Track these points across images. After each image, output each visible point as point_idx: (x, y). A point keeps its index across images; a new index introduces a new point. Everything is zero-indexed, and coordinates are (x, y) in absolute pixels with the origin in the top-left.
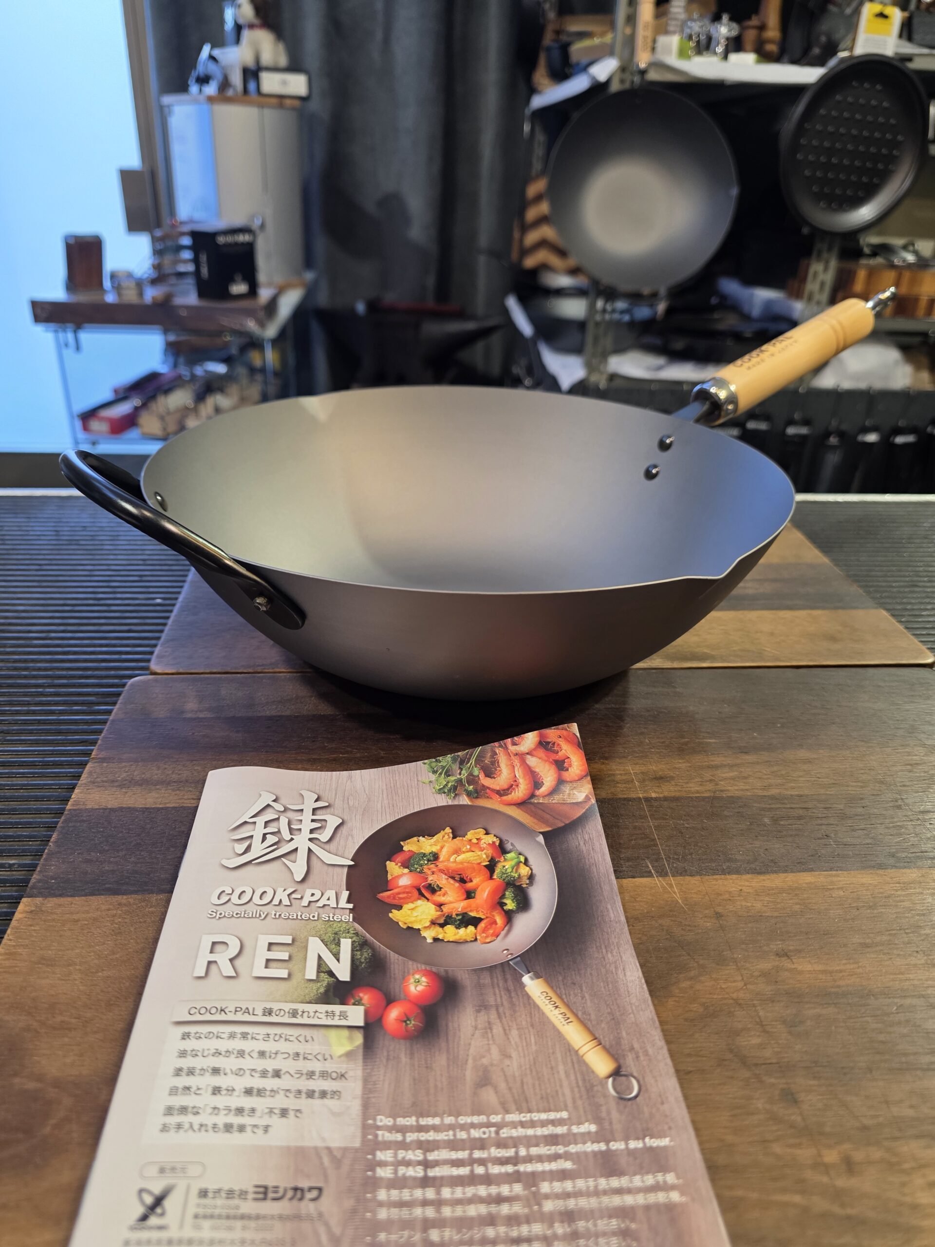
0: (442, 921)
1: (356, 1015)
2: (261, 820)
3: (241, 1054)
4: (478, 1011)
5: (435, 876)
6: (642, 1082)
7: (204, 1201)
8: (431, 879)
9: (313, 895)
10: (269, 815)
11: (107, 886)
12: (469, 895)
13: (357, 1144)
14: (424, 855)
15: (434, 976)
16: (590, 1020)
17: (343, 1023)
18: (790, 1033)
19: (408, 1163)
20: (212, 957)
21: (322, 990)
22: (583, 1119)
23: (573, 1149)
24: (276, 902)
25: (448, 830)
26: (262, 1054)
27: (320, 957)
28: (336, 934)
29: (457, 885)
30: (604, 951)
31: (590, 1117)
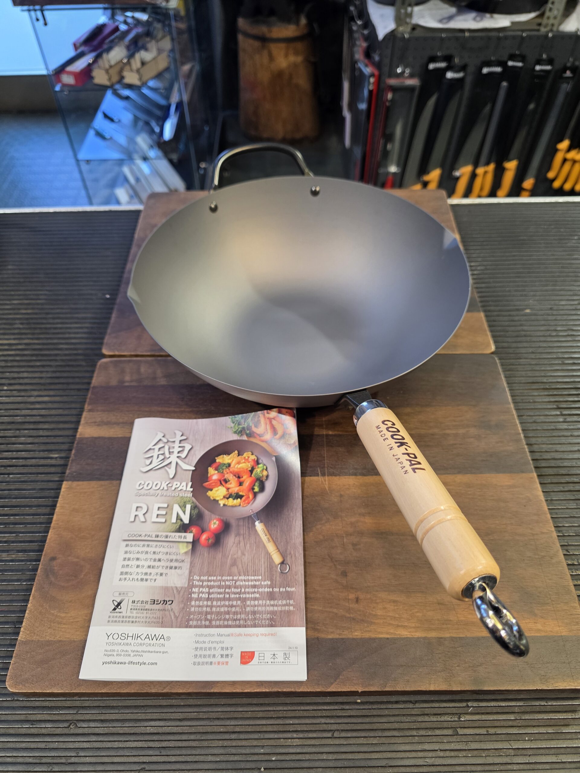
0: (228, 496)
1: (190, 537)
2: (157, 447)
3: (147, 553)
4: (236, 536)
5: (228, 475)
6: (290, 567)
7: (133, 604)
8: (226, 476)
9: (177, 485)
10: (161, 445)
11: (96, 476)
12: (241, 484)
13: (186, 586)
14: (225, 464)
15: (221, 521)
16: (278, 541)
17: (185, 540)
18: (354, 549)
19: (203, 593)
20: (137, 513)
21: (178, 527)
22: (267, 579)
23: (260, 590)
24: (162, 488)
25: (236, 452)
26: (154, 553)
27: (178, 514)
28: (185, 502)
29: (236, 479)
30: (290, 511)
31: (269, 579)
